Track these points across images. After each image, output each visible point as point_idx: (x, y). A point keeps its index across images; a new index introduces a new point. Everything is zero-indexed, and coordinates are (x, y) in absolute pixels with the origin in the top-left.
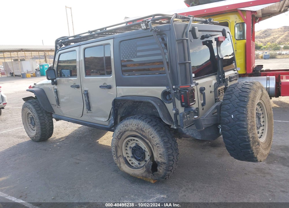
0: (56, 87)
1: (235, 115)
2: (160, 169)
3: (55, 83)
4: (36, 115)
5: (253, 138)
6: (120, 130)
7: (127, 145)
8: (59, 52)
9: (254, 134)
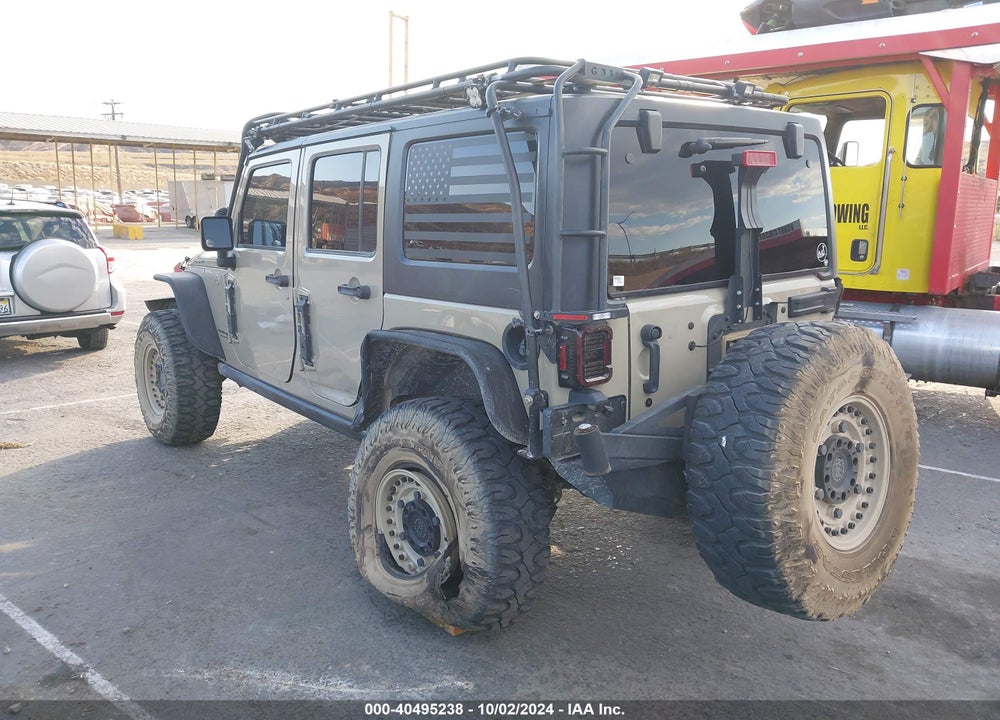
0: (231, 275)
1: (733, 438)
2: (468, 590)
3: (227, 262)
4: (169, 359)
5: (787, 528)
6: (376, 440)
7: (393, 493)
8: (252, 163)
9: (791, 516)
